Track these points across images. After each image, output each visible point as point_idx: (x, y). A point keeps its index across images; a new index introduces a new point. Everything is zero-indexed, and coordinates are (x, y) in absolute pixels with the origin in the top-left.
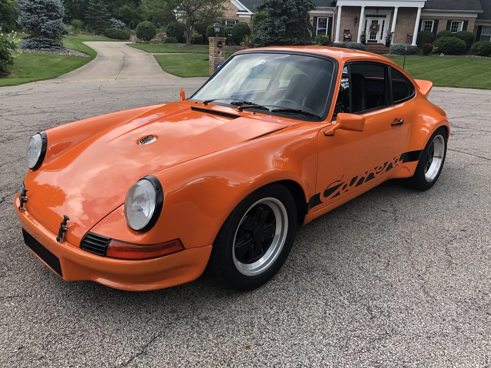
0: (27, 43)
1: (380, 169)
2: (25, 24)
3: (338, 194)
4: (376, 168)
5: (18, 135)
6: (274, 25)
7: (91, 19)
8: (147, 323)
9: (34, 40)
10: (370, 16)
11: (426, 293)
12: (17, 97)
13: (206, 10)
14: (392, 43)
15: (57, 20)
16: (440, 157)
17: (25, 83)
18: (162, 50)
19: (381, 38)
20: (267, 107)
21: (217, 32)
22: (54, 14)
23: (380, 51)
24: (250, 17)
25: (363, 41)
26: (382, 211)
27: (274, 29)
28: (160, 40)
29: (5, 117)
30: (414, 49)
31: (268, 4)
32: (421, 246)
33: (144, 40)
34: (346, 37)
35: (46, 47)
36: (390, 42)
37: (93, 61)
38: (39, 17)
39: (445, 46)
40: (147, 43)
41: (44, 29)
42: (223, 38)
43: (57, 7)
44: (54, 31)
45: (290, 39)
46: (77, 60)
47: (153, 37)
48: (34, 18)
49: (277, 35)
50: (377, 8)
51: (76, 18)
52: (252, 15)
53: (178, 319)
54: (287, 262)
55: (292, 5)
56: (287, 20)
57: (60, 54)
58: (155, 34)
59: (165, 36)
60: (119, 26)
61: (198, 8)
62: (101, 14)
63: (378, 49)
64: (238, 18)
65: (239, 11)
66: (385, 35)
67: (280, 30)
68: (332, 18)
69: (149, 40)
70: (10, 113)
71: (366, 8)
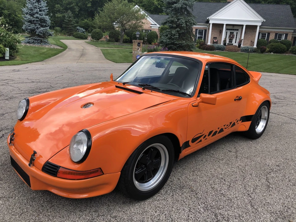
0: (27, 40)
1: (227, 126)
2: (27, 29)
3: (201, 141)
4: (224, 126)
5: (17, 95)
6: (172, 34)
7: (65, 27)
8: (79, 218)
9: (32, 39)
10: (229, 30)
11: (252, 206)
12: (19, 72)
13: (132, 23)
14: (242, 46)
15: (46, 28)
16: (265, 119)
17: (24, 64)
18: (106, 46)
19: (236, 43)
20: (159, 88)
21: (138, 38)
22: (45, 24)
23: (235, 50)
24: (158, 28)
25: (225, 44)
26: (229, 151)
27: (172, 36)
28: (105, 40)
29: (10, 84)
30: (255, 49)
31: (168, 21)
32: (251, 175)
33: (95, 40)
34: (215, 41)
35: (38, 43)
36: (241, 45)
37: (65, 51)
38: (36, 26)
39: (274, 48)
40: (97, 42)
41: (38, 32)
42: (141, 41)
43: (47, 21)
44: (44, 34)
45: (180, 42)
46: (55, 50)
47: (101, 38)
48: (32, 26)
49: (173, 39)
50: (233, 25)
51: (57, 27)
52: (159, 27)
53: (98, 216)
54: (168, 182)
55: (183, 22)
56: (179, 31)
57: (46, 47)
58: (102, 36)
59: (108, 38)
60: (81, 31)
61: (128, 22)
62: (72, 24)
63: (234, 49)
64: (151, 29)
65: (152, 25)
66: (238, 40)
67: (175, 37)
68: (206, 30)
69: (98, 40)
70: (13, 82)
71: (227, 25)
